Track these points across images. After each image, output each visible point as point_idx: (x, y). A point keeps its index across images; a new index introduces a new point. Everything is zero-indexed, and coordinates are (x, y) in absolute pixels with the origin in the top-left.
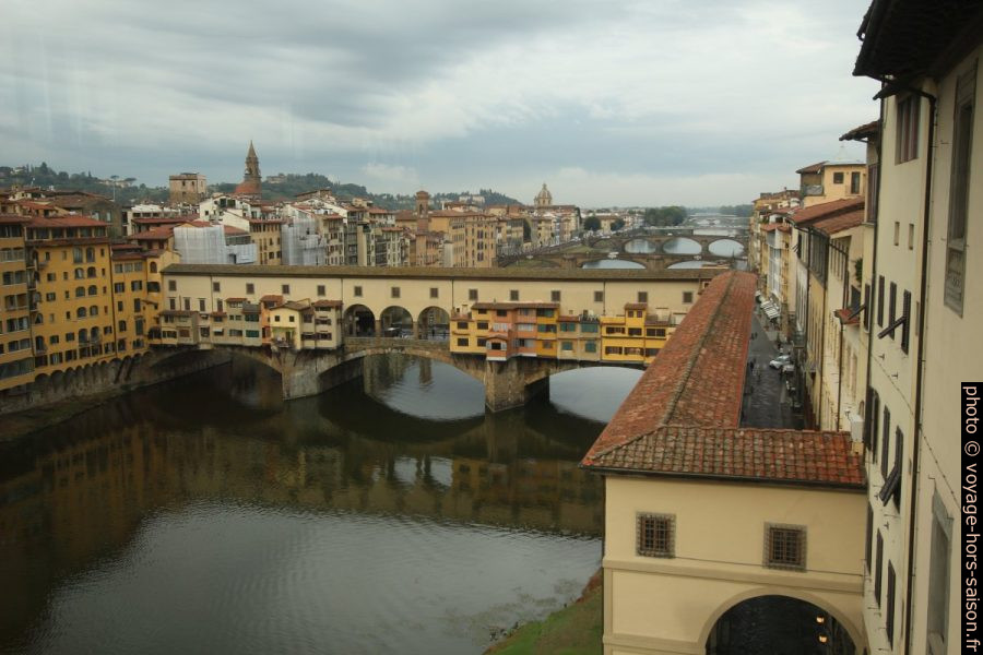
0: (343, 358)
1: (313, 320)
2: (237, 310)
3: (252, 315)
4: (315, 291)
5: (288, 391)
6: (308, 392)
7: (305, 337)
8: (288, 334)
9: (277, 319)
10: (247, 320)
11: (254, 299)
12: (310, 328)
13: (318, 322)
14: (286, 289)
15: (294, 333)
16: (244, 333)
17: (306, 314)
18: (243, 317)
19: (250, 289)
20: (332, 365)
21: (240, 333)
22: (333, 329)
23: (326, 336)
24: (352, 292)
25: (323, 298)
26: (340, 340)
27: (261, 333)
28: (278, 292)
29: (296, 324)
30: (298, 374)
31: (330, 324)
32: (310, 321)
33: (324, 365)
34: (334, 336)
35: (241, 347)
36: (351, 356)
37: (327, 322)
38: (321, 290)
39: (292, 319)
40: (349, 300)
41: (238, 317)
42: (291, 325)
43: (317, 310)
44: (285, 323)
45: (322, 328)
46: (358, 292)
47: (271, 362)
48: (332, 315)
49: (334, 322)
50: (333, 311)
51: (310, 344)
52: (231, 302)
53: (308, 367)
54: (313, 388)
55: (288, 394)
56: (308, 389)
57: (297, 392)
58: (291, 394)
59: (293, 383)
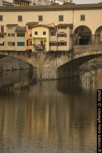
0: (72, 57)
1: (56, 34)
2: (13, 31)
3: (21, 33)
4: (58, 18)
5: (41, 75)
6: (51, 77)
7: (51, 44)
8: (42, 42)
9: (36, 33)
10: (18, 36)
11: (22, 24)
12: (54, 39)
13: (59, 36)
14: (41, 18)
15: (45, 41)
16: (16, 44)
17: (52, 30)
18: (16, 34)
19: (20, 19)
20: (66, 62)
21: (13, 44)
22: (67, 39)
23: (63, 44)
24: (79, 18)
25: (62, 23)
26: (71, 47)
27: (26, 44)
28: (36, 20)
29: (47, 36)
30: (47, 66)
31: (66, 37)
32: (55, 35)
33: (61, 61)
34: (68, 44)
35: (14, 52)
36: (77, 56)
37: (64, 35)
38: (61, 18)
39: (44, 33)
40: (77, 23)
41: (13, 35)
42: (44, 36)
43: (59, 28)
44: (40, 35)
45: (61, 39)
46: (83, 18)
47: (30, 61)
48: (67, 31)
49: (68, 36)
50: (68, 28)
51: (54, 48)
52: (9, 26)
53: (52, 62)
54: (54, 75)
55: (41, 77)
56: (51, 75)
57: (45, 76)
58: (42, 77)
59: (44, 70)
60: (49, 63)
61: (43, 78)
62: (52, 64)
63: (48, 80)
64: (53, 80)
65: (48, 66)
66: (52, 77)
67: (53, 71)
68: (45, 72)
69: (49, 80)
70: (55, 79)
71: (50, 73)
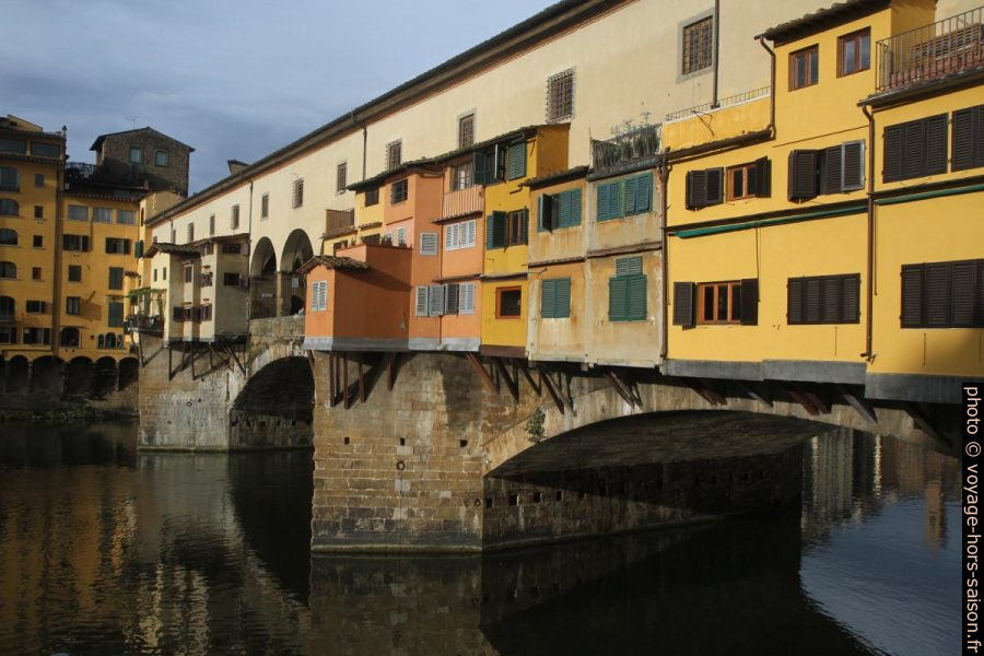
1: (193, 273)
5: (151, 432)
9: (156, 275)
13: (203, 281)
23: (208, 312)
25: (235, 233)
30: (180, 397)
31: (211, 284)
34: (214, 311)
40: (257, 231)
42: (163, 285)
48: (214, 263)
49: (216, 278)
50: (215, 251)
54: (217, 434)
55: (151, 439)
56: (203, 434)
57: (172, 434)
58: (158, 440)
59: (166, 414)
60: (193, 389)
61: (161, 444)
62: (205, 392)
63: (184, 451)
64: (210, 452)
65: (187, 397)
66: (203, 443)
67: (209, 419)
68: (170, 422)
69: (189, 451)
70: (219, 452)
71: (194, 424)
